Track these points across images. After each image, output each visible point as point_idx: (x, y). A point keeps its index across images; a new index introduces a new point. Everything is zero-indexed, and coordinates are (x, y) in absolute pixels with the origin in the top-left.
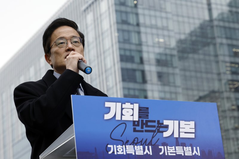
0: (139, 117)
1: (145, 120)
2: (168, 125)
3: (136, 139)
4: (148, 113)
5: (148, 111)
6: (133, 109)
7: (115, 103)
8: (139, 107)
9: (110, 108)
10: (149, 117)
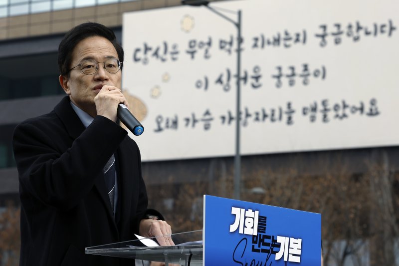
0: (259, 231)
1: (262, 234)
2: (280, 243)
3: (253, 262)
4: (265, 225)
5: (266, 222)
6: (254, 218)
7: (240, 209)
8: (259, 216)
9: (235, 215)
10: (266, 231)
